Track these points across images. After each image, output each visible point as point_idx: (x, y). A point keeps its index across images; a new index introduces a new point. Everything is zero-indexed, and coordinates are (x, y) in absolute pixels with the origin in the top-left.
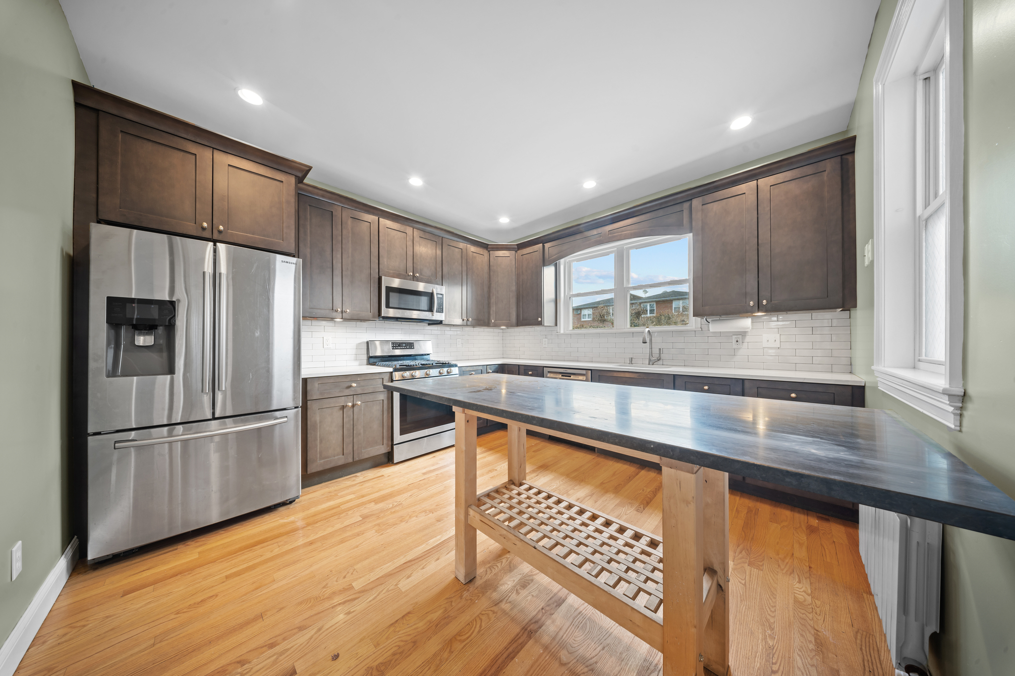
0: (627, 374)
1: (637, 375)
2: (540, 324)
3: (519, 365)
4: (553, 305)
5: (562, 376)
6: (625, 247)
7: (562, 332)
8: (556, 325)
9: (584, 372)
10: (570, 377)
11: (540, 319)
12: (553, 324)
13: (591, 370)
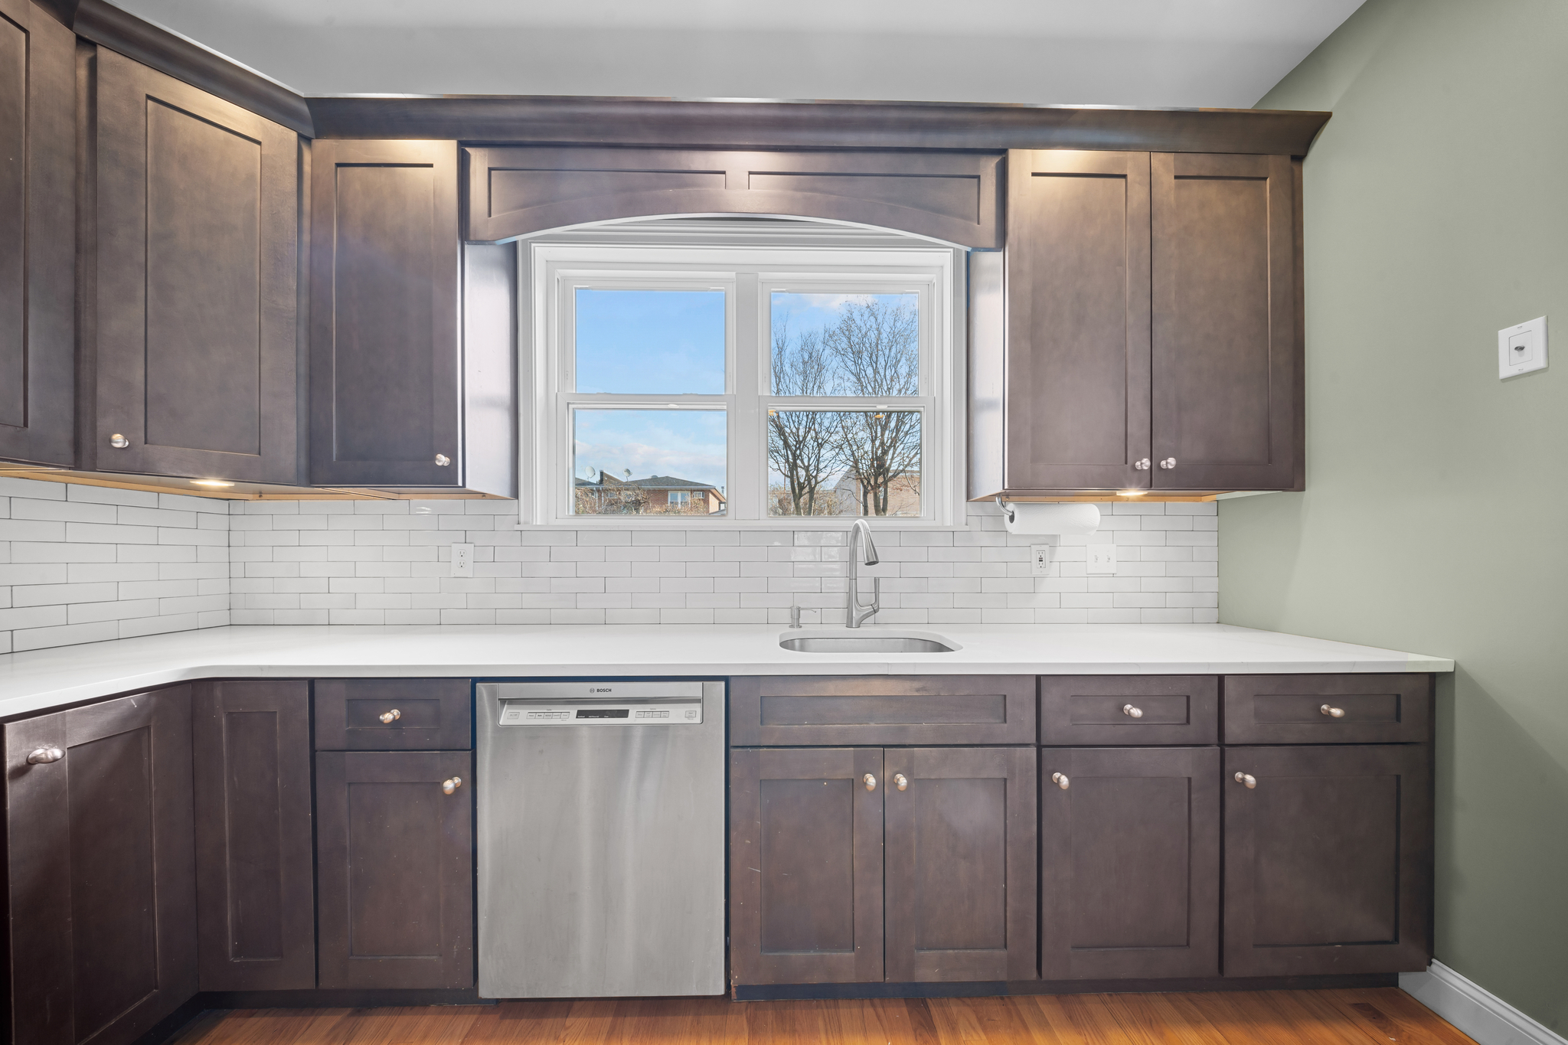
0: (877, 683)
1: (917, 684)
2: (447, 480)
3: (312, 682)
4: (500, 422)
5: (581, 714)
6: (763, 275)
7: (539, 521)
8: (515, 494)
9: (694, 689)
10: (624, 714)
11: (442, 460)
12: (502, 489)
13: (726, 679)
